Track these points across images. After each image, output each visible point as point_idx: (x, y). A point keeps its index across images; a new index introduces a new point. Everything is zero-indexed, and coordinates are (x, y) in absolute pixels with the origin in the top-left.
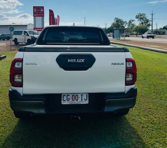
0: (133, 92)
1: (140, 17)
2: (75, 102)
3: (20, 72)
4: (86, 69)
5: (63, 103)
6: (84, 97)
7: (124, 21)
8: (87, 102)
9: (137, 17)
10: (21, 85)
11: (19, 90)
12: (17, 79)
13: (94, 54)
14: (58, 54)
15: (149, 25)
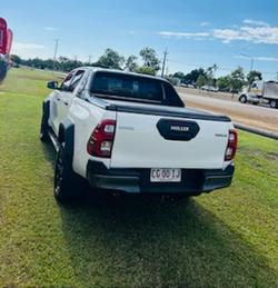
0: (230, 169)
1: (146, 54)
2: (166, 179)
3: (111, 138)
4: (188, 139)
5: (152, 180)
6: (176, 173)
7: (120, 55)
8: (179, 180)
9: (142, 54)
10: (108, 155)
11: (106, 162)
12: (105, 147)
13: (198, 121)
14: (159, 118)
15: (158, 69)
